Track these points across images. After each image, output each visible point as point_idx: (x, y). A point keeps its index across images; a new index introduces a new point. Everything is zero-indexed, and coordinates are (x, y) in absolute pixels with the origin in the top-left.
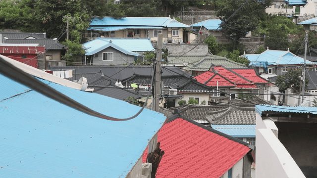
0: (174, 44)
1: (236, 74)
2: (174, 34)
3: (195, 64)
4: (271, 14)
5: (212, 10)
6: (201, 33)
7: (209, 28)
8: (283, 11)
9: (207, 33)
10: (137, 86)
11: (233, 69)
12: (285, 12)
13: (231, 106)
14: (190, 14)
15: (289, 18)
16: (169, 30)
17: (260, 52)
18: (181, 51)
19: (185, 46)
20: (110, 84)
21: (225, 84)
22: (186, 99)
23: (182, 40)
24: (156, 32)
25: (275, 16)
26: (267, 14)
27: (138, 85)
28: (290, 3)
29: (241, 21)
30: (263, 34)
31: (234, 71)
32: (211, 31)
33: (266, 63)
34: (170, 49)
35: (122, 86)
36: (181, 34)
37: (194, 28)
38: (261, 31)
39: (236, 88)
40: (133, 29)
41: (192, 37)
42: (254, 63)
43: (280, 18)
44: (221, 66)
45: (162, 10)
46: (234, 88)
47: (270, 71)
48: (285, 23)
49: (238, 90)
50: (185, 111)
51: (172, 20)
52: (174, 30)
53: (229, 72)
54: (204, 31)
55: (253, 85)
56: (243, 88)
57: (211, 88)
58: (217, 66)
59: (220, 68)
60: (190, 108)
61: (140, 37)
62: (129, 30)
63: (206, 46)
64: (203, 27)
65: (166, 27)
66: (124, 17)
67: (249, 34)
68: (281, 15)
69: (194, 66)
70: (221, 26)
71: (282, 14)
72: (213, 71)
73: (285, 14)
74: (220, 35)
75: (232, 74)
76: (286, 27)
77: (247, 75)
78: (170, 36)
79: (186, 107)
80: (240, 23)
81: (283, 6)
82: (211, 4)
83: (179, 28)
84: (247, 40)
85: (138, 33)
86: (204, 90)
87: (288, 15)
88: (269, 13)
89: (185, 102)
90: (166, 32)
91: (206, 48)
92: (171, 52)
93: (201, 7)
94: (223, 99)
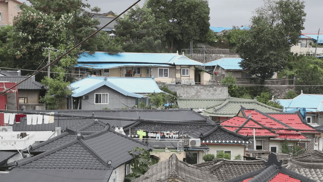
0: (185, 85)
1: (275, 120)
2: (184, 74)
3: (216, 108)
4: (297, 54)
5: (226, 48)
6: (216, 74)
7: (226, 68)
8: (312, 50)
9: (224, 73)
10: (145, 134)
11: (270, 114)
12: (314, 51)
13: (291, 161)
14: (199, 52)
15: (320, 58)
16: (178, 68)
17: (291, 96)
18: (193, 94)
19: (199, 87)
20: (109, 130)
21: (263, 133)
22: (213, 152)
23: (193, 80)
24: (161, 71)
25: (302, 56)
26: (293, 53)
27: (147, 133)
28: (319, 42)
29: (268, 58)
30: (291, 76)
31: (271, 116)
32: (228, 71)
33: (304, 109)
34: (180, 92)
35: (124, 134)
36: (192, 74)
37: (207, 67)
38: (288, 72)
39: (278, 139)
40: (132, 67)
41: (206, 77)
42: (288, 110)
43: (308, 58)
44: (253, 110)
45: (167, 47)
46: (275, 139)
47: (309, 119)
48: (317, 63)
49: (281, 141)
50: (218, 168)
51: (181, 56)
52: (184, 69)
53: (265, 117)
54: (220, 71)
55: (299, 135)
56: (288, 139)
57: (246, 139)
58: (248, 110)
59: (253, 112)
60: (224, 165)
61: (141, 76)
62: (127, 67)
63: (225, 88)
64: (218, 67)
65: (174, 65)
66: (121, 52)
67: (275, 76)
68: (309, 55)
69: (216, 111)
70: (242, 64)
71: (311, 53)
72: (244, 116)
73: (314, 54)
74: (239, 76)
75: (269, 120)
76: (319, 68)
77: (289, 122)
78: (178, 75)
79: (218, 163)
80: (266, 60)
81: (310, 44)
82: (224, 40)
83: (190, 66)
84: (273, 83)
85: (139, 72)
86: (237, 140)
87: (317, 55)
88: (295, 53)
89: (213, 157)
90: (173, 70)
91: (225, 90)
92: (181, 95)
93: (212, 44)
94: (263, 154)
